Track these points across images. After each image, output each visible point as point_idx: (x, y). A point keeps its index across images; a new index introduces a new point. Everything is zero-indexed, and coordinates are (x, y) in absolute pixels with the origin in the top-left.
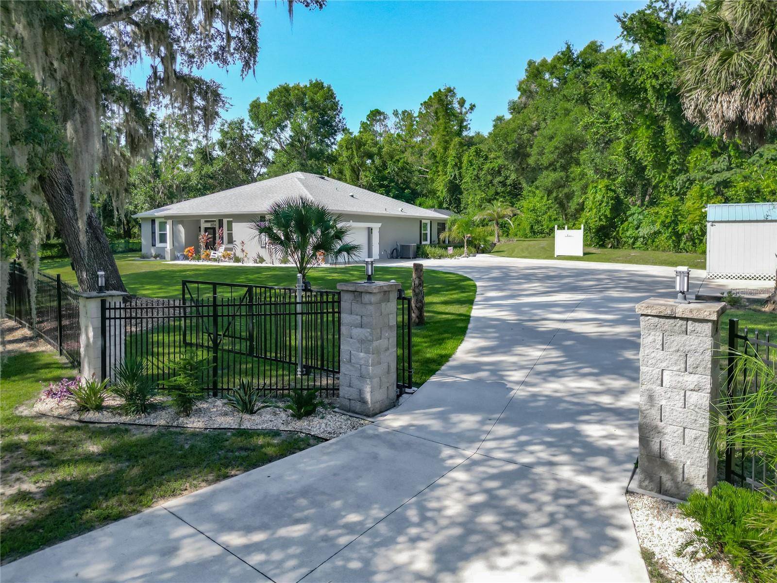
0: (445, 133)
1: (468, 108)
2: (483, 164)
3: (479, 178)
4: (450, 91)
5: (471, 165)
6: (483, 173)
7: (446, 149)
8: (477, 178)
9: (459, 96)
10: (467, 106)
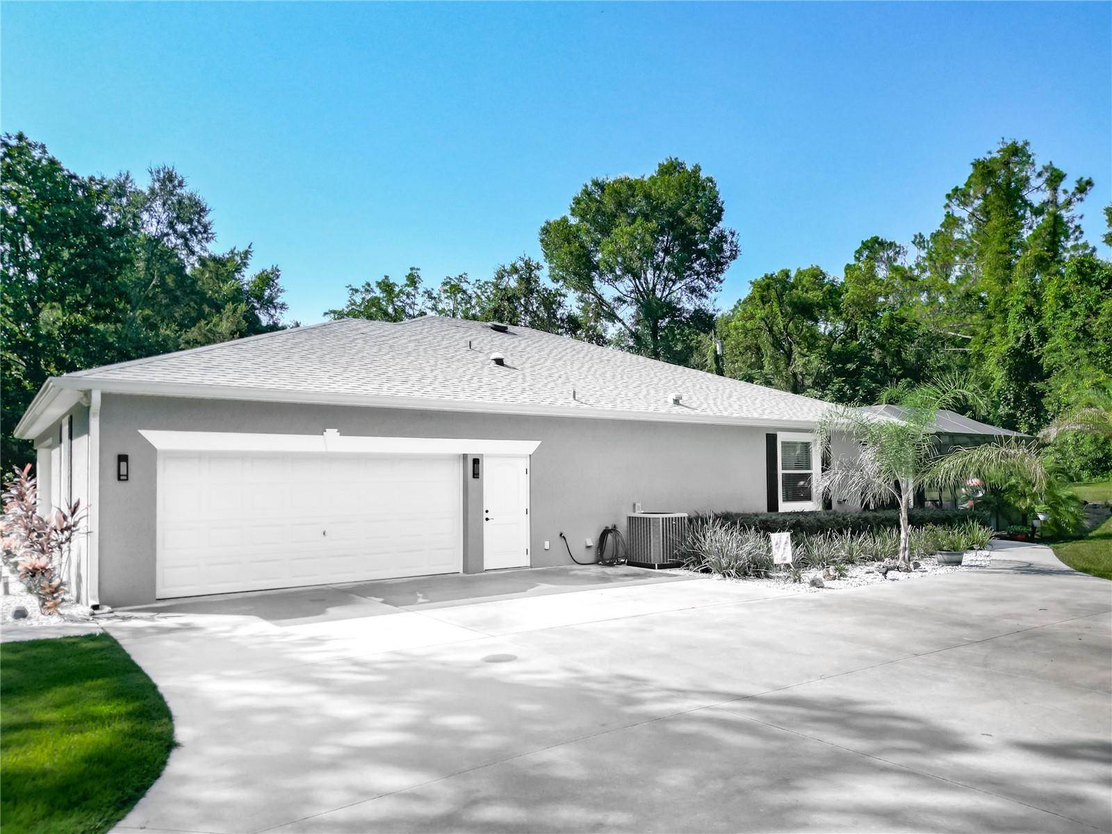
0: (1005, 247)
1: (1071, 189)
2: (1099, 300)
3: (1087, 334)
4: (1016, 152)
5: (1066, 306)
6: (1101, 319)
7: (1007, 280)
8: (1085, 335)
9: (1040, 163)
10: (1069, 185)
